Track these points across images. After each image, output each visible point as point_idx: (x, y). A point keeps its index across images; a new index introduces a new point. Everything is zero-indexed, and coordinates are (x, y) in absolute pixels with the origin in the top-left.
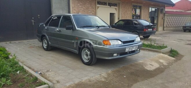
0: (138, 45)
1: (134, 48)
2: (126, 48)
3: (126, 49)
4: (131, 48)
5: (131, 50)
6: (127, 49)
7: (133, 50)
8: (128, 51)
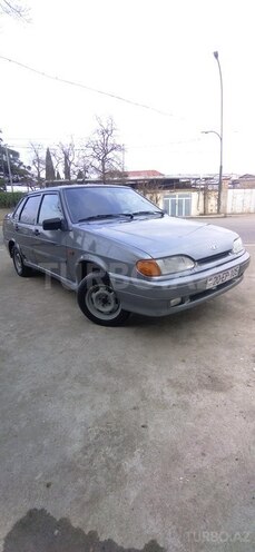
0: (240, 264)
1: (230, 273)
2: (207, 277)
3: (209, 282)
4: (221, 275)
5: (221, 282)
6: (211, 280)
8: (212, 286)
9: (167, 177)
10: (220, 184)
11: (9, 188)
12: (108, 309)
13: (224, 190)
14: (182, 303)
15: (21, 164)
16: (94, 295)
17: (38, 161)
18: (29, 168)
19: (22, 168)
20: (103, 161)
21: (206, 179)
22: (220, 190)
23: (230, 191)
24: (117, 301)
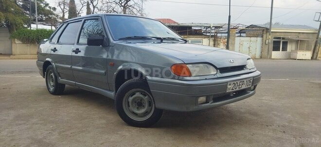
0: (253, 77)
1: (245, 82)
2: (227, 82)
3: (229, 87)
4: (239, 82)
5: (238, 89)
6: (230, 85)
7: (244, 87)
8: (231, 91)
9: (181, 25)
10: (228, 33)
11: (34, 27)
12: (142, 111)
13: (231, 37)
14: (207, 102)
15: (47, 5)
16: (131, 99)
17: (64, 3)
18: (54, 9)
19: (47, 8)
20: (124, 7)
21: (216, 27)
22: (228, 37)
23: (237, 39)
24: (150, 104)
